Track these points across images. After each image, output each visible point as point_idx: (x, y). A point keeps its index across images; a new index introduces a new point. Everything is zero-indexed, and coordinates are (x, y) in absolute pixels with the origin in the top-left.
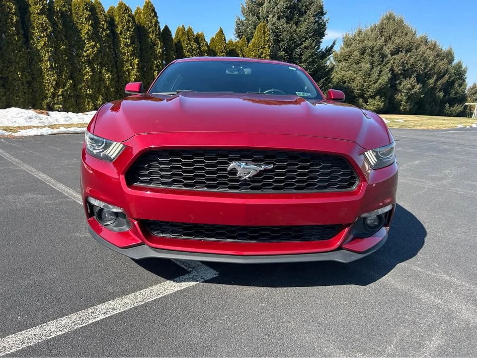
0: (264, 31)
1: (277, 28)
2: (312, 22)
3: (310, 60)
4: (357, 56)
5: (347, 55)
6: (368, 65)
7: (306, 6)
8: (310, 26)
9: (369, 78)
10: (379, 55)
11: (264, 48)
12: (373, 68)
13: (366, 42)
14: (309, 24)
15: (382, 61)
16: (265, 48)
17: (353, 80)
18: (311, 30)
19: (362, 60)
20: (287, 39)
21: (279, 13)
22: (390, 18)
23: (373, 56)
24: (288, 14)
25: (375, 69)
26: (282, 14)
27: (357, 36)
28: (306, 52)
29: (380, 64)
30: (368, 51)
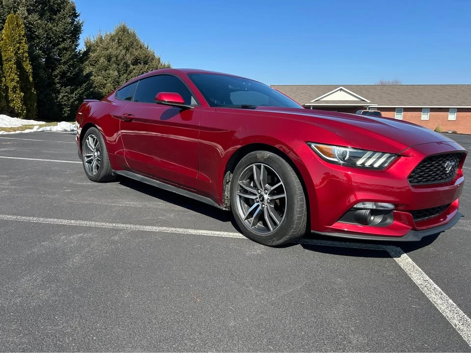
0: (17, 24)
1: (30, 23)
2: (68, 23)
3: (71, 62)
4: (104, 62)
5: (94, 61)
6: (116, 73)
7: (58, 4)
8: (67, 27)
9: (118, 85)
10: (124, 64)
11: (20, 43)
12: (120, 76)
13: (110, 50)
14: (66, 25)
15: (127, 70)
16: (22, 43)
17: (104, 86)
18: (68, 31)
19: (110, 67)
20: (44, 37)
21: (28, 6)
22: (124, 30)
23: (118, 65)
24: (39, 8)
25: (122, 77)
26: (32, 8)
27: (99, 43)
28: (66, 53)
29: (125, 73)
30: (114, 59)
